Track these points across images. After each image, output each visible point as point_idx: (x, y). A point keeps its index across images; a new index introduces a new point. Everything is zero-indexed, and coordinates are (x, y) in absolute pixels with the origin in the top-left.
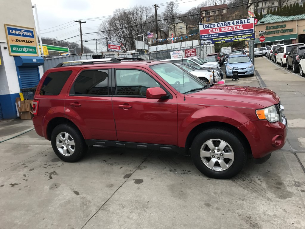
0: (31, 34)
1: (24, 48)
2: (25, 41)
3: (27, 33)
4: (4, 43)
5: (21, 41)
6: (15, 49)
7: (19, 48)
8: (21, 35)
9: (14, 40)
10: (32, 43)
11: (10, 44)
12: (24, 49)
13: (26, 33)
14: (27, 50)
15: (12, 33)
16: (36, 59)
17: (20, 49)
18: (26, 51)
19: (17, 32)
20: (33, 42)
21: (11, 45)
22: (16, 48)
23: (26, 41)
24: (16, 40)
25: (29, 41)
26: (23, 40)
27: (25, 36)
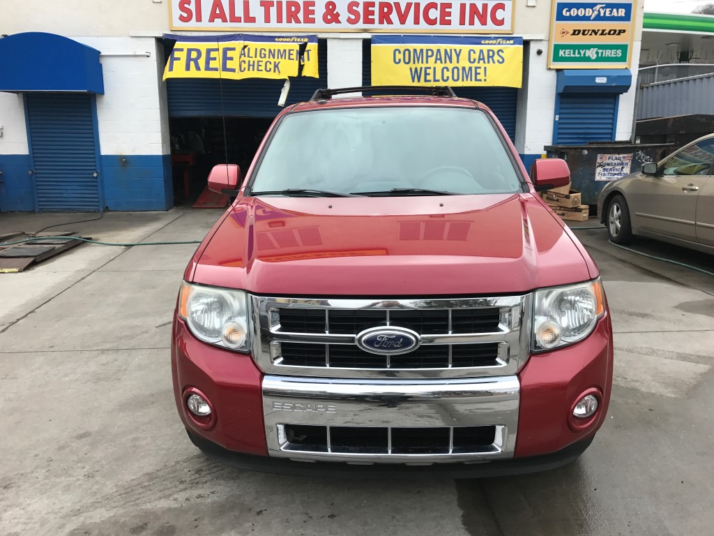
0: (622, 12)
1: (592, 49)
2: (600, 32)
3: (611, 11)
4: (541, 40)
5: (586, 33)
6: (564, 53)
7: (577, 51)
8: (592, 18)
9: (568, 33)
10: (619, 34)
11: (554, 43)
12: (591, 53)
13: (608, 10)
14: (597, 53)
15: (568, 14)
16: (608, 77)
17: (579, 53)
18: (594, 57)
19: (581, 12)
20: (624, 31)
21: (555, 45)
22: (567, 51)
23: (603, 31)
24: (575, 31)
25: (610, 31)
26: (594, 31)
27: (605, 18)
